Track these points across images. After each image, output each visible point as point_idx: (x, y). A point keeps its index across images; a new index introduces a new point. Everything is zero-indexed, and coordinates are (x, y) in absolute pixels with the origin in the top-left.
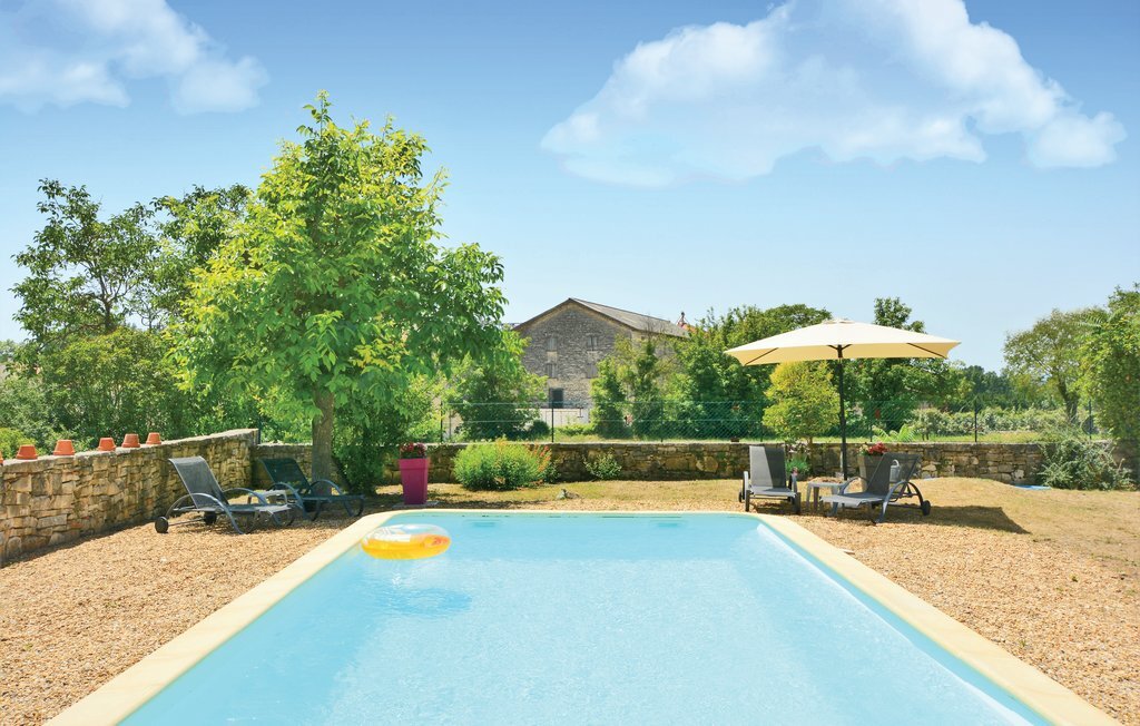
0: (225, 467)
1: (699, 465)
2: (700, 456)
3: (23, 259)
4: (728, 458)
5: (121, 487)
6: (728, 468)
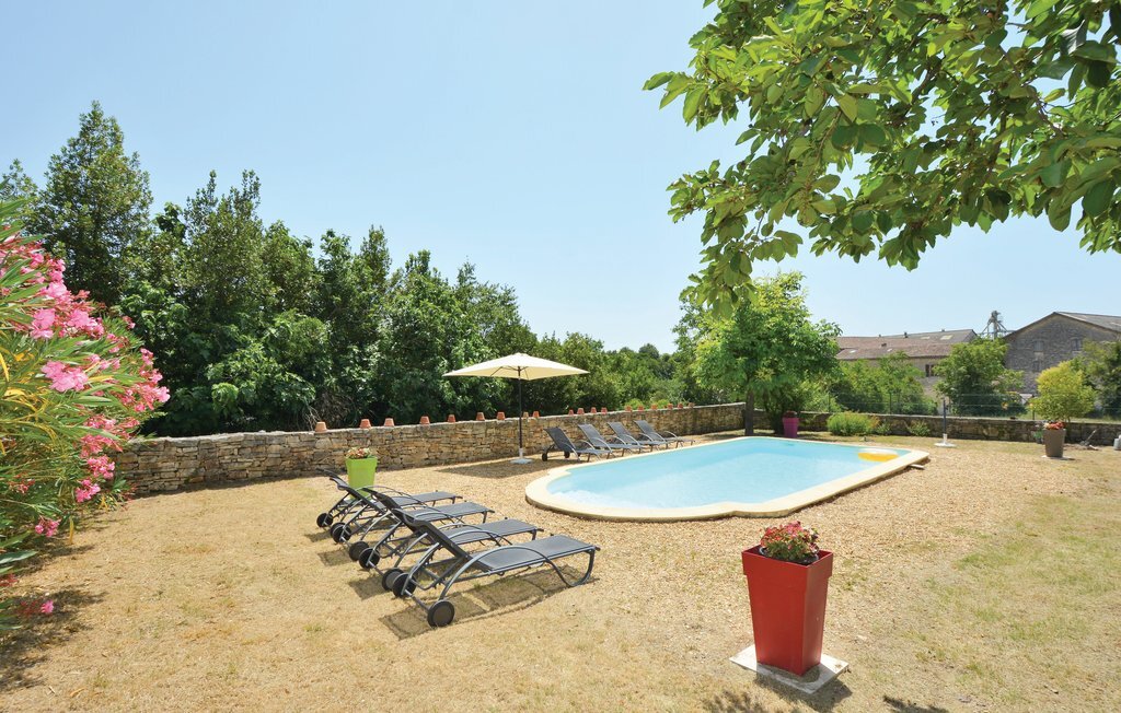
0: (727, 418)
1: (985, 431)
2: (985, 427)
3: (674, 330)
5: (676, 422)
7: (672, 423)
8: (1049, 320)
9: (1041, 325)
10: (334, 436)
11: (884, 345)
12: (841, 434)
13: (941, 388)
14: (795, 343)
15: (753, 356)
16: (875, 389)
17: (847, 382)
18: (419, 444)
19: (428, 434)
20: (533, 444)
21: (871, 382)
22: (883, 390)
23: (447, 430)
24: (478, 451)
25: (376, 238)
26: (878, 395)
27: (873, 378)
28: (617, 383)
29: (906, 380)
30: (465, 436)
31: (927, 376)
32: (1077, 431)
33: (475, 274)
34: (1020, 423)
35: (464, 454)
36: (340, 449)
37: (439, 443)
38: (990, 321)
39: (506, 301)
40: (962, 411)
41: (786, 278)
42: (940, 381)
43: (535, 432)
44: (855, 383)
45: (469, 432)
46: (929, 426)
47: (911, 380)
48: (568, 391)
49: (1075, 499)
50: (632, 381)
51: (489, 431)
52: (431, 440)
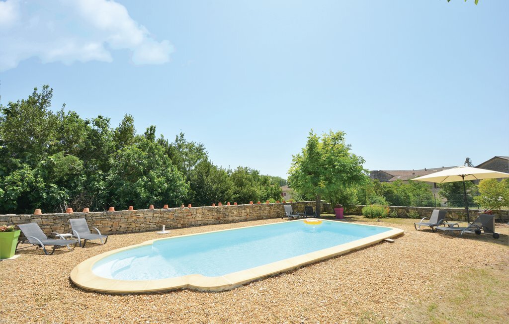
1: (450, 216)
2: (450, 213)
4: (462, 214)
6: (463, 218)
7: (278, 210)
8: (493, 160)
9: (490, 162)
10: (44, 217)
11: (414, 174)
12: (369, 217)
13: (441, 193)
14: (337, 167)
15: (316, 174)
16: (406, 194)
17: (391, 191)
18: (104, 222)
19: (111, 217)
20: (186, 222)
21: (404, 191)
22: (410, 194)
23: (125, 215)
24: (147, 226)
25: (128, 119)
26: (407, 197)
27: (405, 189)
28: (259, 191)
29: (423, 189)
30: (138, 218)
31: (435, 187)
32: (506, 215)
33: (185, 137)
34: (471, 211)
35: (137, 228)
36: (47, 225)
37: (119, 222)
38: (466, 162)
39: (200, 150)
40: (453, 204)
41: (335, 134)
42: (441, 190)
43: (188, 215)
44: (395, 192)
45: (141, 215)
46: (418, 213)
47: (426, 190)
48: (227, 194)
49: (496, 272)
50: (271, 190)
51: (155, 215)
52: (113, 220)
